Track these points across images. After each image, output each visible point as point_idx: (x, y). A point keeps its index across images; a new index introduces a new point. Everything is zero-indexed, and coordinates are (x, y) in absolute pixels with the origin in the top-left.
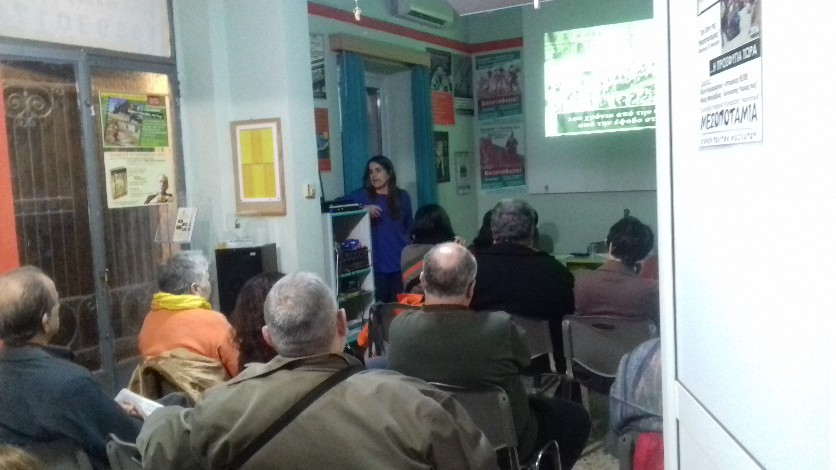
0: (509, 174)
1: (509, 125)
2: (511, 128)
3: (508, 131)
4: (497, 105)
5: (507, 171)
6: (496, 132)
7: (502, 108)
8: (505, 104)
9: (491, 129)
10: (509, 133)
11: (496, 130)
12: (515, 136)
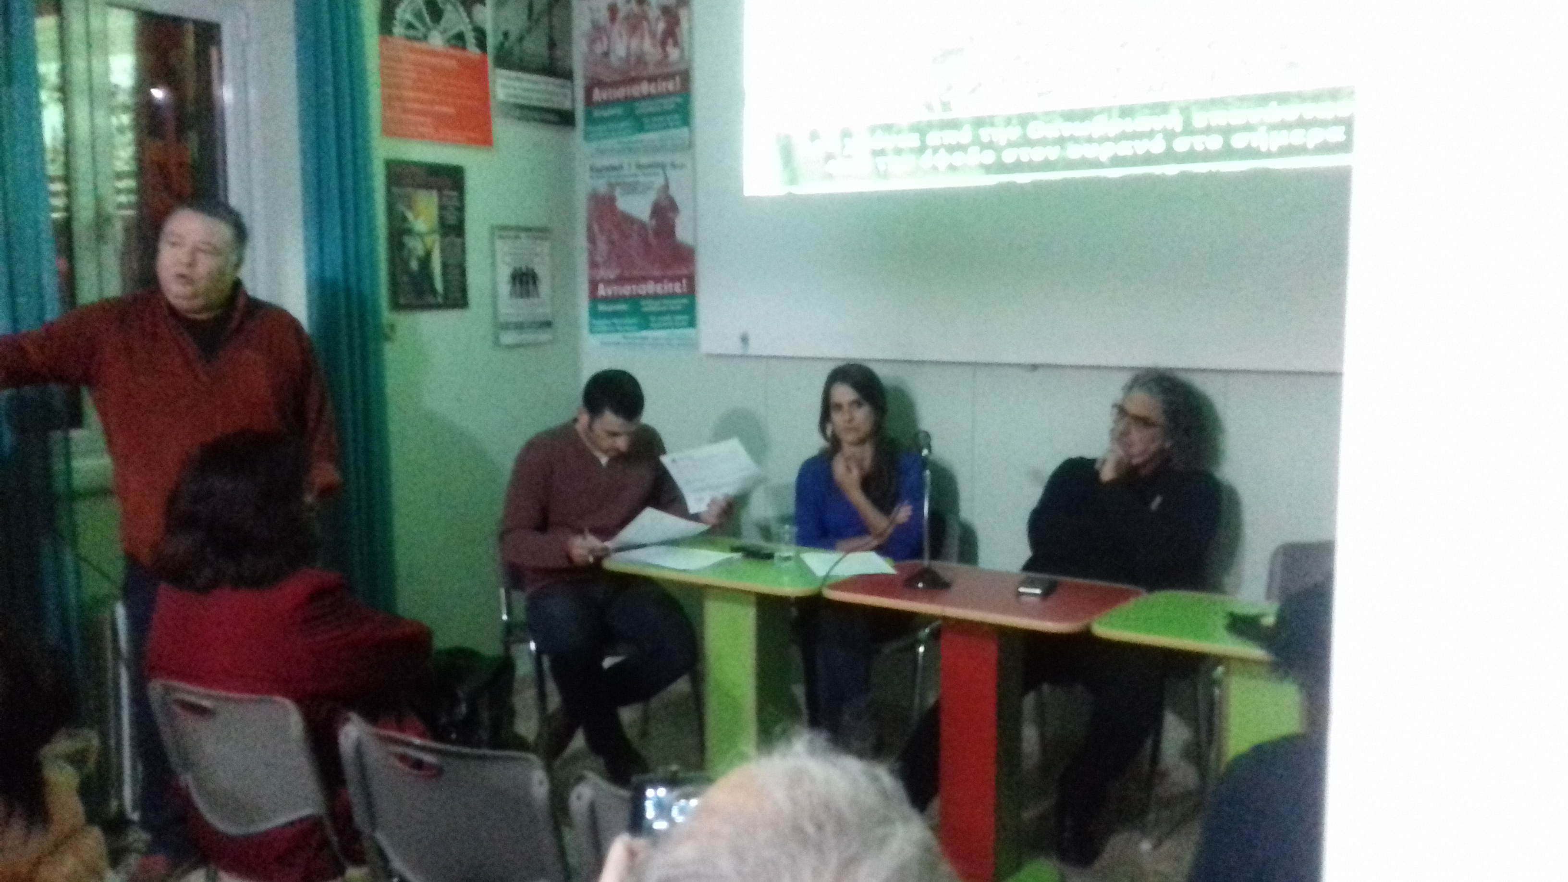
0: (655, 297)
1: (659, 158)
2: (663, 166)
3: (655, 174)
4: (630, 100)
5: (650, 288)
6: (625, 176)
7: (643, 108)
8: (650, 97)
9: (613, 168)
10: (659, 181)
11: (625, 171)
12: (674, 191)
